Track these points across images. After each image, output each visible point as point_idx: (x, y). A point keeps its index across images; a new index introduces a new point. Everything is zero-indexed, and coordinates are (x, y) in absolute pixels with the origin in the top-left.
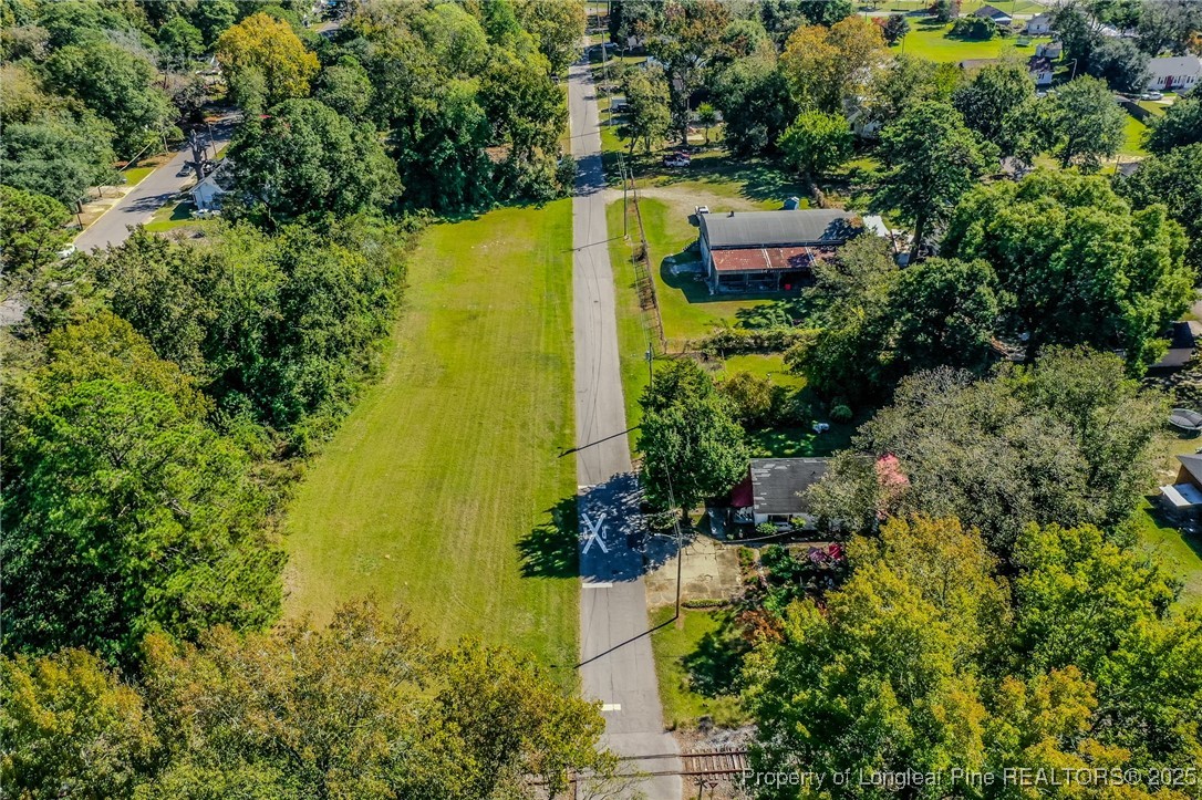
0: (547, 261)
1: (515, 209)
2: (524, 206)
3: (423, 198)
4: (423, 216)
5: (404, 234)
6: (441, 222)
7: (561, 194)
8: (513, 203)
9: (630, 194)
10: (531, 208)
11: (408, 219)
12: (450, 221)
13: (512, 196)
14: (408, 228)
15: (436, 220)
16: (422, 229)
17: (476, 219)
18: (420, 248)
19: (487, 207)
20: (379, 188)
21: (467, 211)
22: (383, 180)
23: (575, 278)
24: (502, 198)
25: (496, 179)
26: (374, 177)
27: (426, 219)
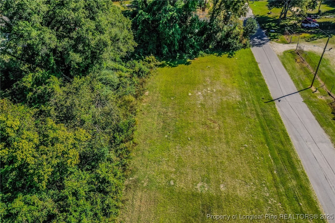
0: (258, 115)
1: (214, 57)
2: (220, 55)
3: (151, 47)
4: (149, 62)
5: (135, 79)
6: (162, 66)
7: (245, 46)
8: (212, 51)
9: (293, 47)
10: (225, 55)
11: (139, 65)
12: (170, 65)
13: (210, 47)
14: (139, 73)
15: (159, 63)
16: (149, 73)
17: (188, 64)
18: (147, 93)
19: (196, 54)
20: (110, 48)
21: (181, 57)
22: (115, 40)
23: (294, 141)
24: (204, 47)
25: (201, 33)
26: (106, 37)
27: (152, 64)
